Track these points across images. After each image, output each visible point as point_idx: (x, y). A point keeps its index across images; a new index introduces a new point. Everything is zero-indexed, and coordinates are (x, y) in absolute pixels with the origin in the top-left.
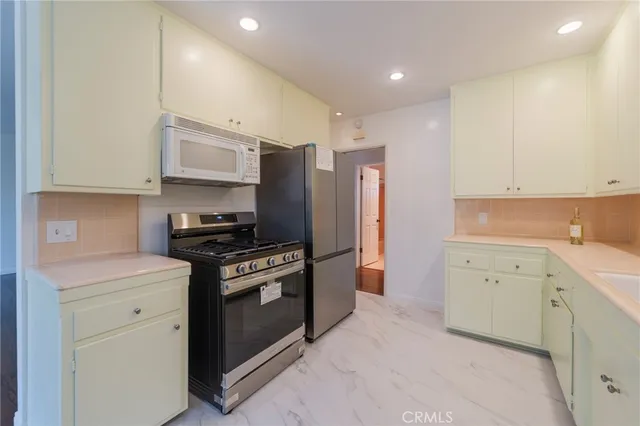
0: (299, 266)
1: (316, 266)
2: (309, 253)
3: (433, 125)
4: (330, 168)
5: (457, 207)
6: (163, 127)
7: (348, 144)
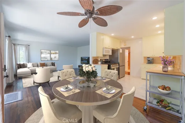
0: (118, 67)
1: (120, 67)
2: (119, 65)
3: (140, 42)
4: (122, 52)
5: (144, 59)
6: (103, 49)
7: (123, 46)
